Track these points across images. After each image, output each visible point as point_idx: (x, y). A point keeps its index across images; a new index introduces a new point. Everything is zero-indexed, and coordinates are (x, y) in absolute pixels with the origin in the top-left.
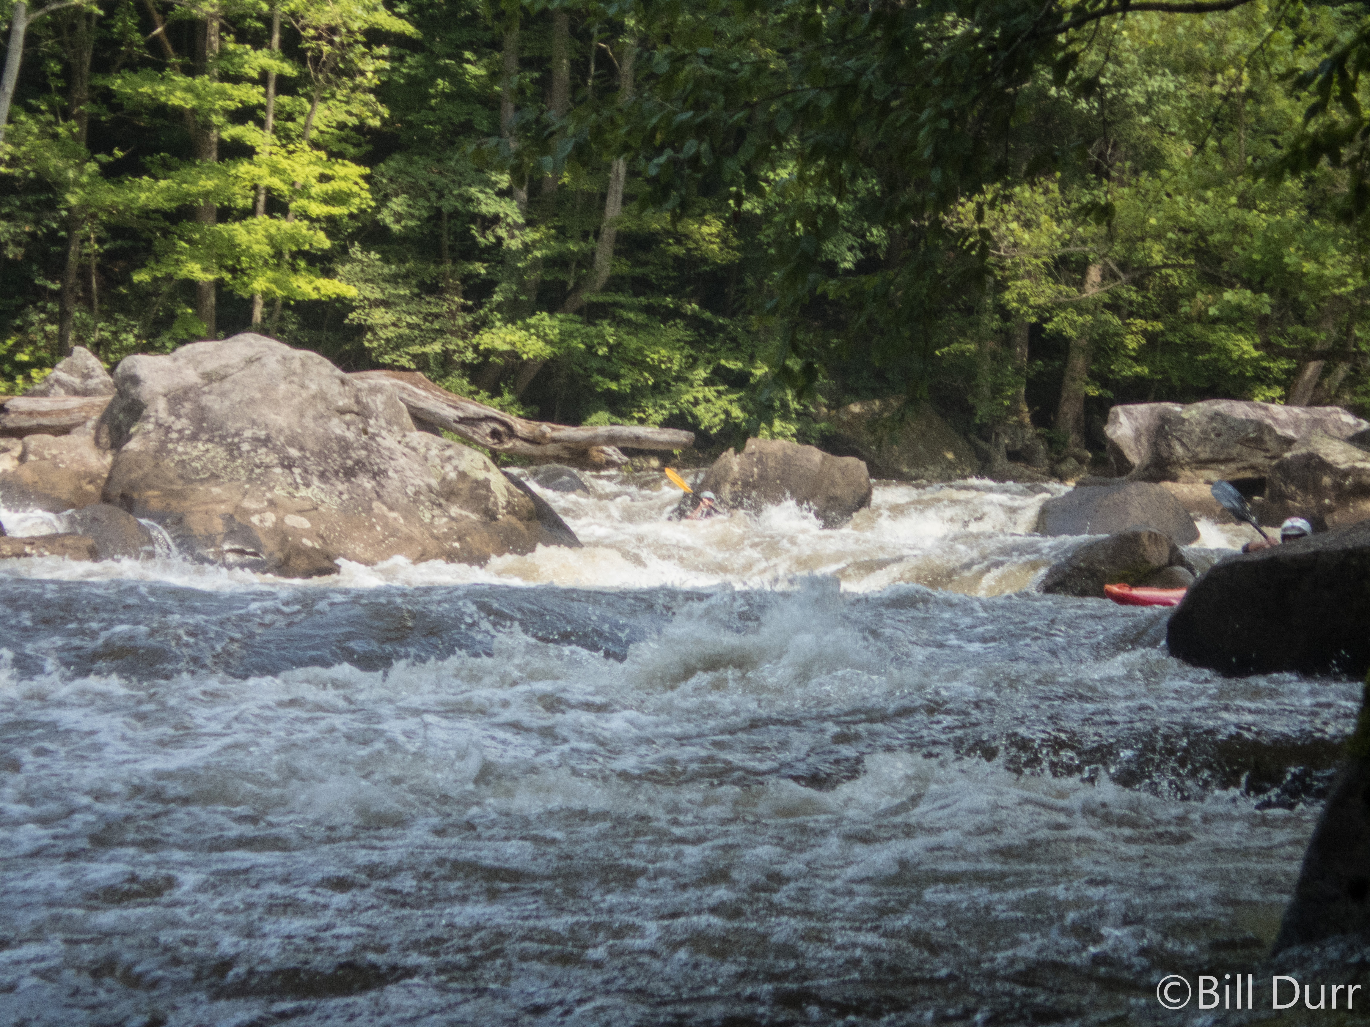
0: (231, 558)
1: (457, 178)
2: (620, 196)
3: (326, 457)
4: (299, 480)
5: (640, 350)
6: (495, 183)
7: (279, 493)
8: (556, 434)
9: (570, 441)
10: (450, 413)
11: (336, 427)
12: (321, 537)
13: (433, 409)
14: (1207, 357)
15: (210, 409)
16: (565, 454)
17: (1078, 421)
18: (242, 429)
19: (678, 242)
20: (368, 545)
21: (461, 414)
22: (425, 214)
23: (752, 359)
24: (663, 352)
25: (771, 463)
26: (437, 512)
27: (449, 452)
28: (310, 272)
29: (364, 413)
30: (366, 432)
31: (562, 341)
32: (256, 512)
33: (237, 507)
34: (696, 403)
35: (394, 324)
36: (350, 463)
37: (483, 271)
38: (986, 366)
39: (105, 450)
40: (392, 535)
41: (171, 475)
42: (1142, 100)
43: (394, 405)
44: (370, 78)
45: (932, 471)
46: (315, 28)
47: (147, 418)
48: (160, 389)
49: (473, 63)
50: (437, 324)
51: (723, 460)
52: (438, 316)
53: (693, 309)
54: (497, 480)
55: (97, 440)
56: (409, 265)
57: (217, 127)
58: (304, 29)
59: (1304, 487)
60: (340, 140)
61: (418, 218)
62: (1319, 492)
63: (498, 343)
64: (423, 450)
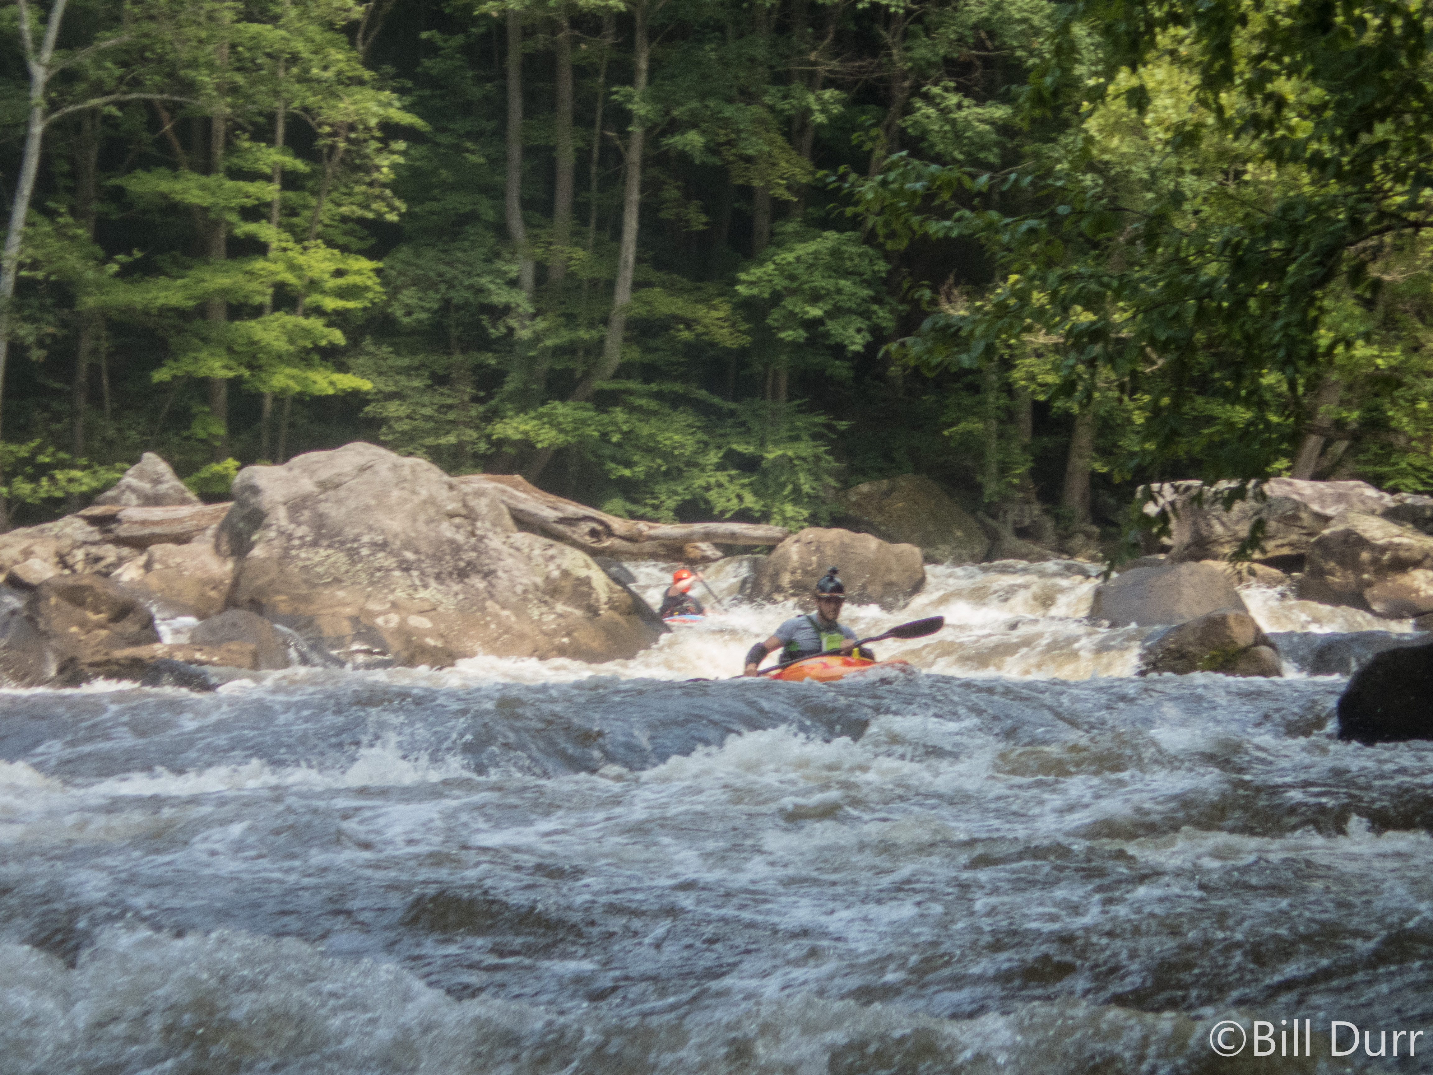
0: (361, 658)
1: (467, 269)
2: (629, 283)
3: (440, 559)
4: (417, 582)
5: (652, 436)
6: (506, 273)
7: (400, 594)
8: (652, 532)
9: (667, 538)
10: (550, 514)
11: (447, 530)
12: (442, 636)
13: (533, 510)
14: (1213, 430)
15: (328, 516)
16: (662, 551)
17: (1084, 497)
18: (360, 535)
19: (688, 327)
20: (485, 643)
21: (560, 515)
22: (435, 306)
23: (762, 443)
24: (677, 438)
25: (829, 552)
26: (544, 609)
27: (551, 552)
28: (326, 368)
29: (471, 516)
30: (474, 534)
31: (576, 429)
32: (380, 613)
33: (362, 609)
34: (708, 488)
35: (409, 417)
36: (462, 564)
37: (493, 362)
38: (993, 444)
39: (225, 558)
40: (506, 632)
41: (296, 580)
42: (1146, 176)
43: (497, 507)
44: (386, 174)
45: (943, 549)
46: (331, 125)
47: (268, 526)
48: (279, 497)
49: (472, 152)
50: (451, 416)
51: (780, 549)
52: (451, 407)
53: (703, 394)
54: (599, 579)
55: (217, 547)
56: (421, 357)
57: (229, 224)
58: (320, 125)
59: (1342, 563)
60: (345, 234)
61: (428, 311)
62: (1358, 567)
63: (510, 432)
64: (527, 551)
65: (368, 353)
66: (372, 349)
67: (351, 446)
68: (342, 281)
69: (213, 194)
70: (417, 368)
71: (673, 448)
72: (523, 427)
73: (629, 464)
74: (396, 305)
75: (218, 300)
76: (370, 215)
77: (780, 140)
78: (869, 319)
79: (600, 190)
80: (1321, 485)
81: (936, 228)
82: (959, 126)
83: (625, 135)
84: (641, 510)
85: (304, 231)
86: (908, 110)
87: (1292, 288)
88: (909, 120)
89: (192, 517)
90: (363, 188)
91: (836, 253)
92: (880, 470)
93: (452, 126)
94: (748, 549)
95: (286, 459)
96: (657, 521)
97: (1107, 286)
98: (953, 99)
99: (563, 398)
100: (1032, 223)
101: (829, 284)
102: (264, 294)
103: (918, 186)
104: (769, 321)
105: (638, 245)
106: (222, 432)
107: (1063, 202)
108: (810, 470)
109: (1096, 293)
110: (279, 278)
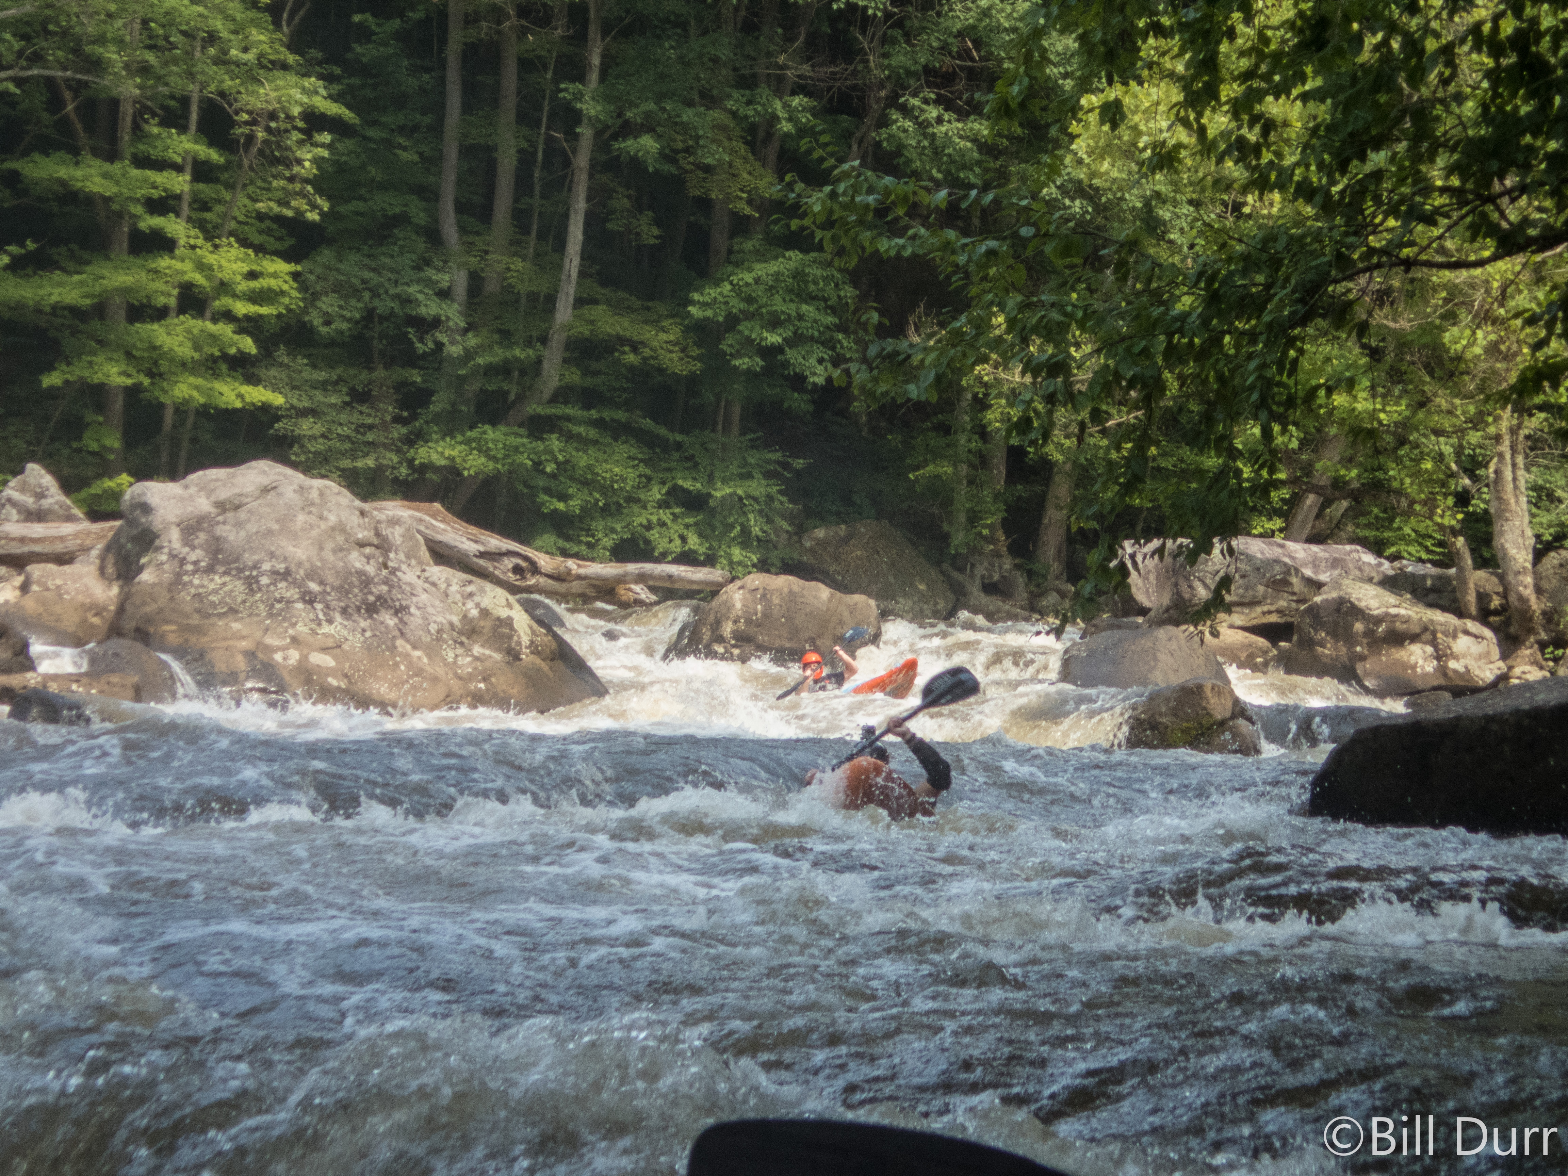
0: (255, 697)
1: (394, 276)
2: (571, 300)
3: (348, 592)
4: (321, 616)
5: (589, 467)
6: (436, 283)
7: (302, 629)
8: (582, 571)
9: (598, 578)
10: (470, 547)
11: (356, 560)
12: (346, 676)
13: (453, 543)
15: (225, 540)
16: (591, 592)
17: (1059, 551)
18: (260, 562)
19: (635, 350)
20: (392, 685)
21: (482, 549)
22: (357, 315)
23: (711, 479)
24: (617, 470)
25: (776, 601)
26: (460, 651)
27: (470, 589)
28: (234, 378)
29: (383, 546)
30: (386, 566)
31: (507, 456)
32: (279, 649)
33: (259, 644)
34: (649, 527)
35: (324, 436)
36: (371, 598)
37: (418, 379)
38: (963, 490)
39: (110, 581)
40: (416, 675)
41: (188, 609)
43: (412, 538)
44: (308, 168)
45: (904, 603)
46: (249, 113)
47: (159, 549)
48: (172, 518)
49: (405, 149)
50: (370, 437)
51: (723, 596)
52: (370, 427)
53: (647, 423)
54: (521, 620)
55: (102, 570)
56: (339, 371)
57: (133, 216)
58: (237, 113)
59: (1334, 634)
60: (261, 232)
61: (349, 320)
62: (1350, 639)
63: (434, 457)
64: (443, 586)
65: (281, 365)
66: (286, 360)
67: (254, 464)
68: (255, 284)
69: (117, 183)
70: (336, 383)
71: (613, 481)
72: (447, 453)
73: (563, 497)
74: (314, 313)
75: (117, 299)
76: (290, 213)
77: (743, 149)
78: (833, 348)
79: (543, 196)
80: (1315, 548)
81: (887, 246)
82: (938, 143)
83: (574, 137)
84: (576, 549)
85: (216, 227)
86: (884, 122)
87: (1270, 325)
88: (884, 133)
89: (76, 536)
90: (282, 183)
91: (798, 275)
92: (838, 514)
93: (383, 119)
94: (687, 594)
95: (184, 476)
96: (593, 560)
97: (1071, 316)
98: (933, 112)
99: (494, 422)
100: (992, 244)
101: (791, 308)
102: (169, 295)
103: (871, 199)
104: (723, 347)
105: (582, 258)
106: (117, 445)
107: (1028, 223)
108: (761, 512)
109: (1059, 324)
110: (187, 278)
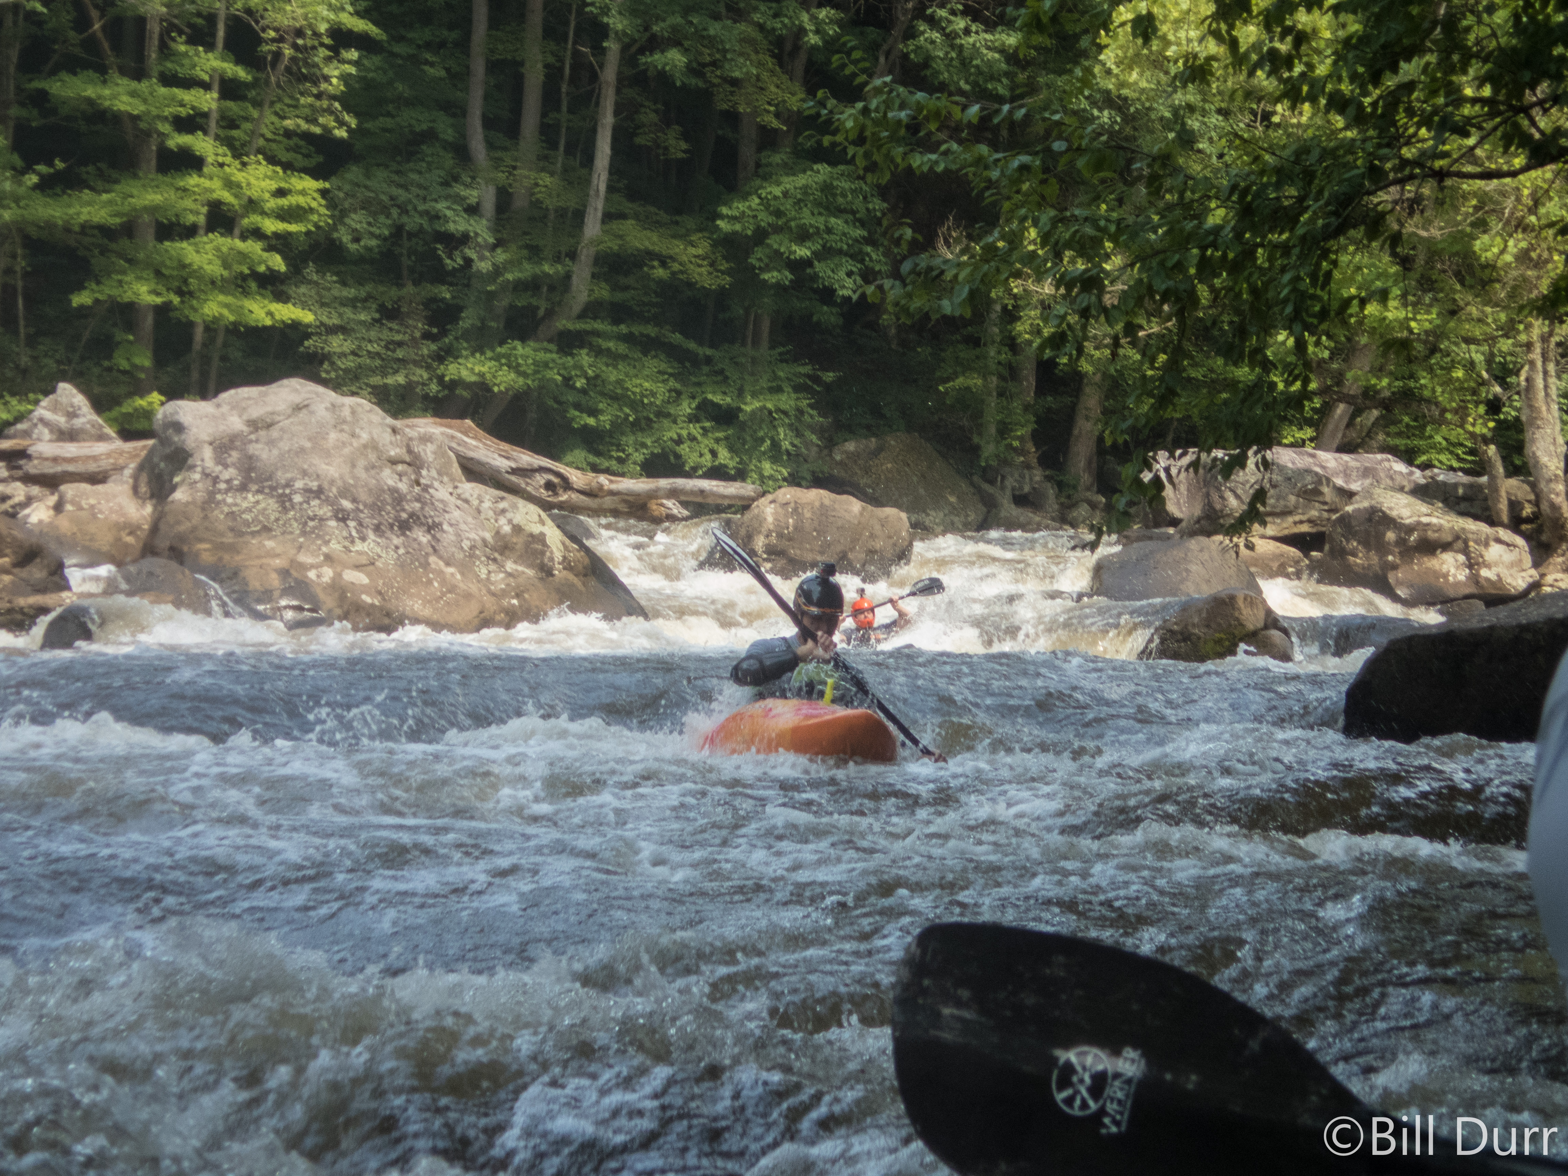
0: (289, 615)
1: (421, 192)
2: (600, 214)
3: (380, 510)
4: (354, 533)
5: (619, 382)
6: (464, 199)
7: (335, 546)
8: (614, 487)
9: (630, 493)
10: (502, 464)
11: (389, 478)
12: (380, 593)
13: (484, 459)
15: (258, 459)
16: (623, 508)
17: (1090, 462)
18: (293, 480)
19: (664, 264)
20: (426, 602)
21: (513, 465)
22: (386, 232)
23: (741, 393)
24: (647, 385)
25: (808, 515)
26: (493, 567)
27: (502, 505)
28: (263, 296)
29: (415, 463)
30: (418, 483)
31: (536, 372)
32: (312, 566)
33: (292, 561)
34: (679, 441)
35: (353, 353)
36: (404, 516)
37: (448, 296)
38: (992, 402)
39: (144, 500)
40: (450, 592)
41: (221, 527)
42: (1167, 115)
43: (444, 455)
44: (335, 85)
45: (933, 517)
46: (276, 30)
47: (192, 467)
48: (205, 436)
49: (432, 65)
50: (400, 353)
51: (755, 510)
52: (400, 344)
53: (677, 338)
54: (553, 536)
55: (135, 489)
56: (369, 287)
57: (161, 134)
58: (264, 30)
59: (1366, 544)
60: (289, 150)
61: (378, 237)
62: (1382, 548)
63: (465, 374)
64: (475, 503)
65: (310, 282)
66: (315, 277)
67: (285, 382)
68: (284, 202)
69: (145, 101)
70: (365, 300)
71: (643, 396)
72: (477, 369)
73: (593, 412)
74: (342, 230)
75: (146, 218)
76: (317, 130)
77: (770, 62)
78: (862, 261)
79: (570, 111)
80: (1346, 457)
81: (920, 161)
82: (966, 54)
83: (601, 51)
84: (606, 464)
85: (243, 145)
86: (911, 34)
87: (1303, 238)
88: (911, 45)
89: (108, 455)
90: (310, 100)
91: (827, 188)
92: (868, 428)
93: (410, 35)
94: (719, 509)
95: (216, 394)
96: (623, 475)
97: (1104, 230)
98: (960, 23)
99: (523, 339)
100: (1025, 158)
101: (819, 222)
102: (198, 213)
103: (903, 115)
104: (752, 260)
105: (611, 173)
106: (147, 363)
107: (1060, 137)
108: (791, 426)
109: (1092, 239)
110: (215, 196)
